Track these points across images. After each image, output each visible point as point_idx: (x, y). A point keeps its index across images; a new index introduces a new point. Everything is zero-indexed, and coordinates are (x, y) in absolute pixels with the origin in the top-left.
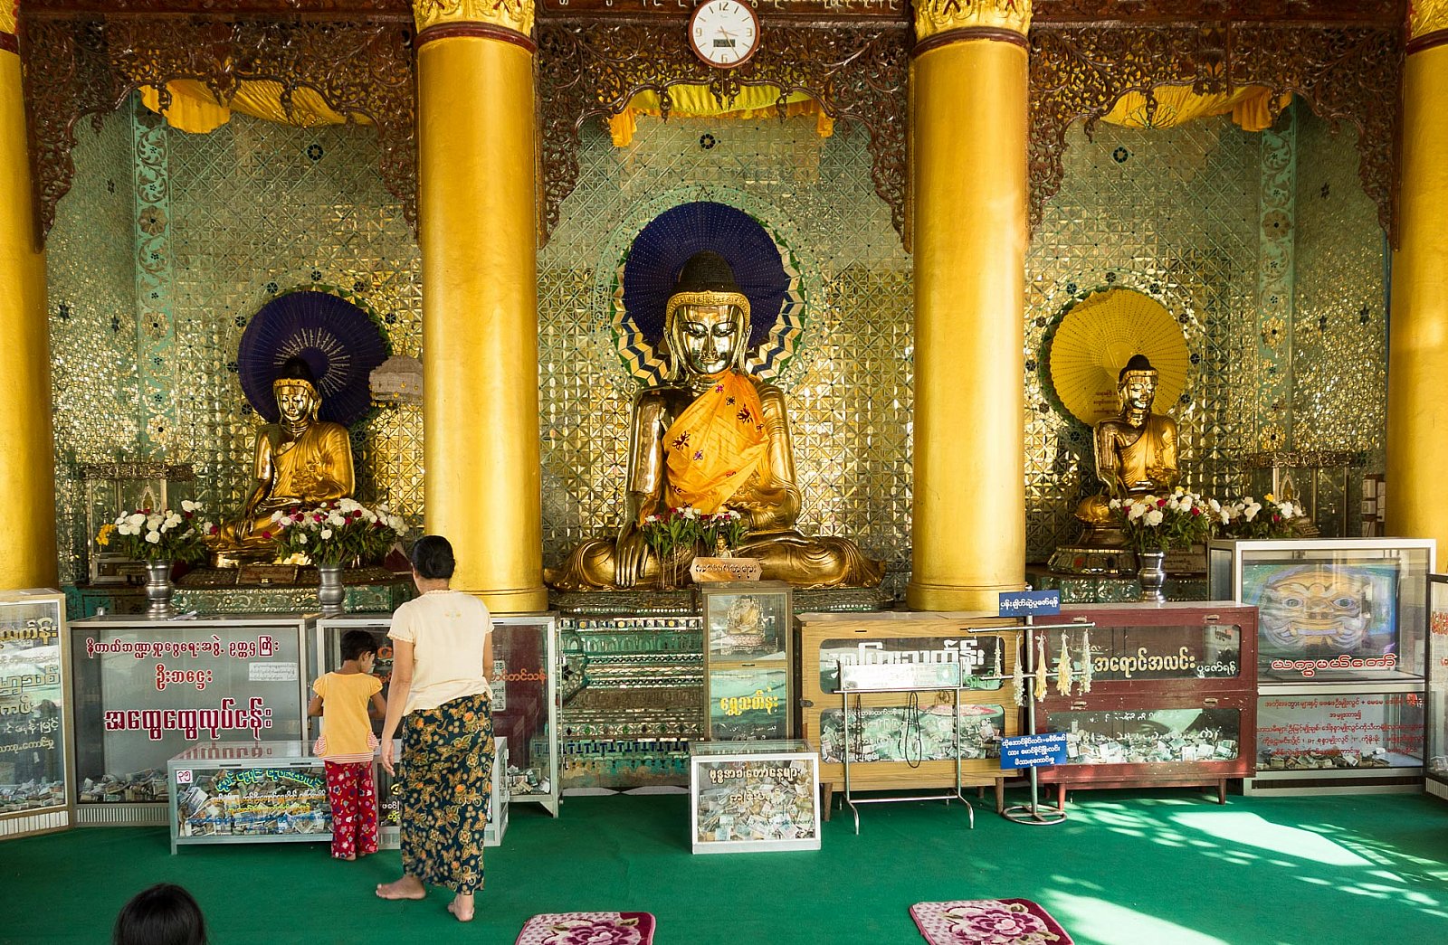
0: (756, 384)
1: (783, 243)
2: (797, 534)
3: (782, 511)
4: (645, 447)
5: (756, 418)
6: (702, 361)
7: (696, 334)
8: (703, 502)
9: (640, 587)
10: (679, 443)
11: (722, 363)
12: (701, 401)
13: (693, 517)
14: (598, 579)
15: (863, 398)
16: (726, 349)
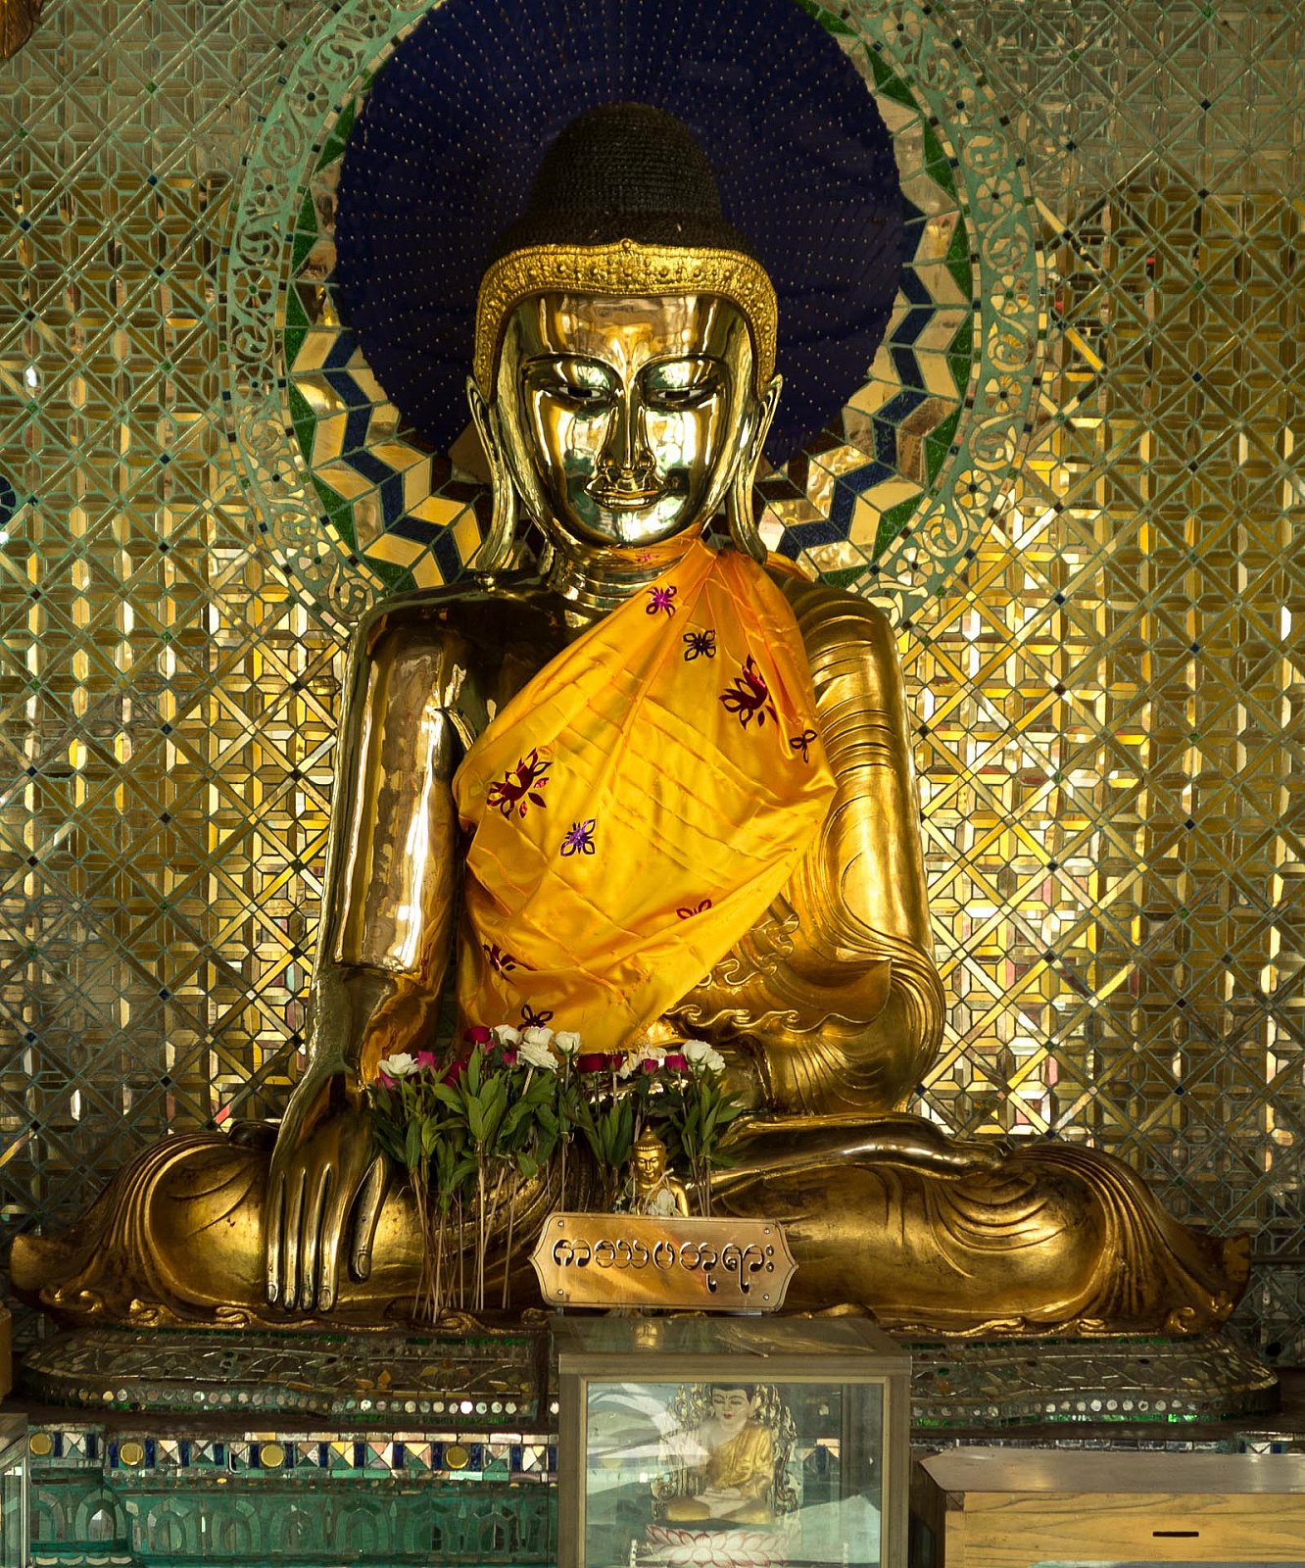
0: (792, 587)
1: (899, 92)
2: (925, 1132)
3: (875, 1043)
4: (392, 805)
5: (789, 710)
6: (598, 500)
7: (580, 400)
8: (591, 1009)
9: (352, 1312)
10: (512, 793)
11: (670, 507)
12: (594, 645)
13: (549, 1061)
14: (202, 1277)
15: (1166, 649)
16: (688, 457)
